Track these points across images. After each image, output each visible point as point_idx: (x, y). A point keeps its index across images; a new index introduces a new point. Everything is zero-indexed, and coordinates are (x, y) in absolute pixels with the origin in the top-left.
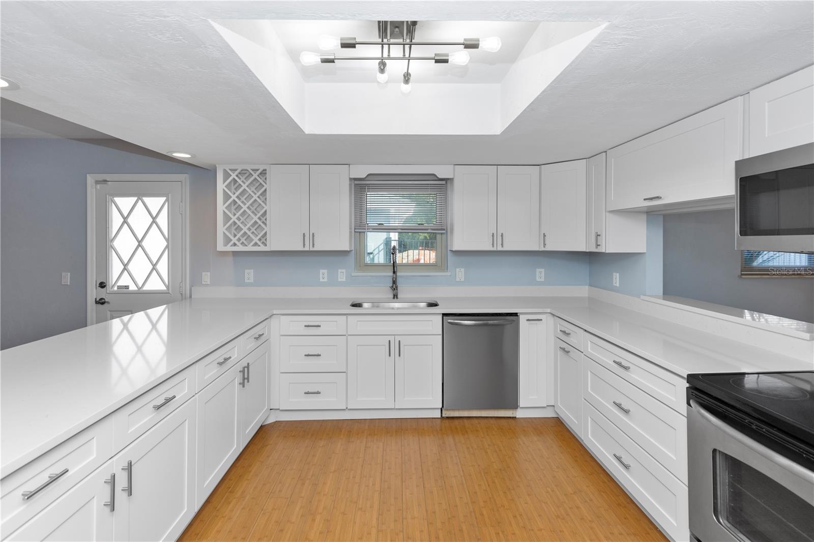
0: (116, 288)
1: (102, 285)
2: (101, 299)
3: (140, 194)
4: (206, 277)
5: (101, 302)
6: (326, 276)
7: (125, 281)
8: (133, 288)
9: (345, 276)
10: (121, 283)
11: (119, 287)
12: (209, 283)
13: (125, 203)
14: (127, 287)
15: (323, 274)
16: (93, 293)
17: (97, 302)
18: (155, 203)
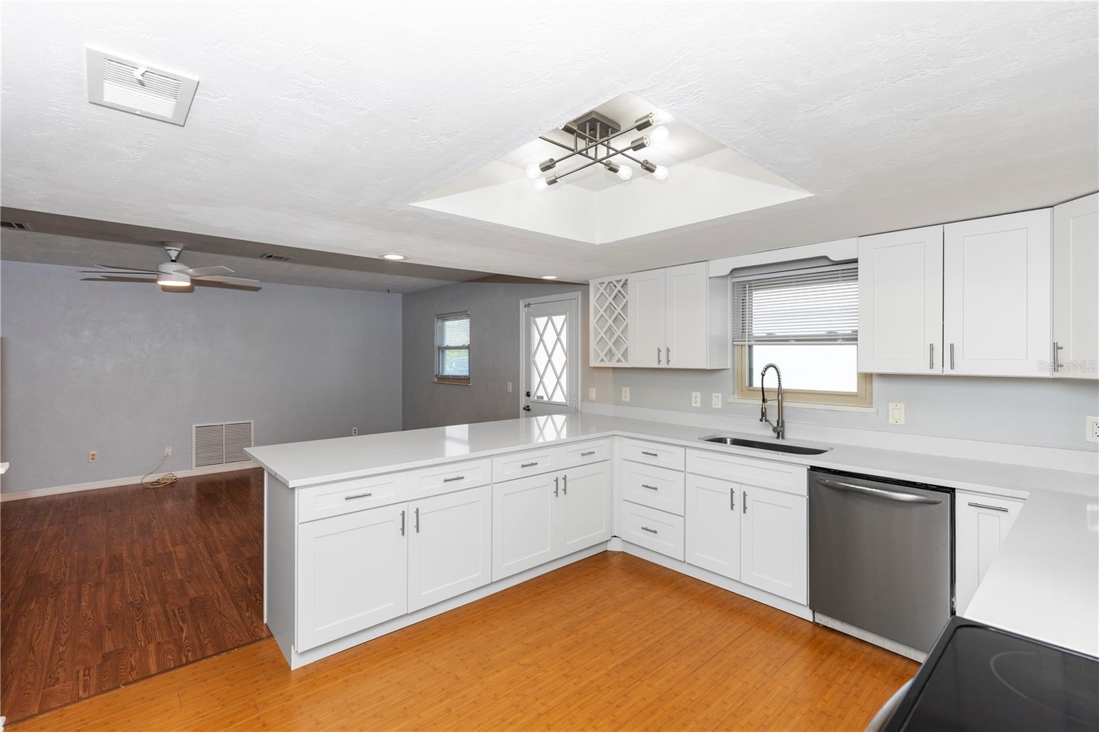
0: (536, 398)
1: (528, 394)
2: (528, 406)
3: (550, 314)
4: (593, 394)
5: (527, 409)
6: (699, 399)
7: (541, 393)
8: (546, 399)
9: (720, 401)
10: (539, 394)
11: (538, 397)
12: (594, 399)
13: (541, 321)
14: (542, 397)
15: (696, 398)
16: (523, 401)
17: (524, 409)
18: (559, 320)
